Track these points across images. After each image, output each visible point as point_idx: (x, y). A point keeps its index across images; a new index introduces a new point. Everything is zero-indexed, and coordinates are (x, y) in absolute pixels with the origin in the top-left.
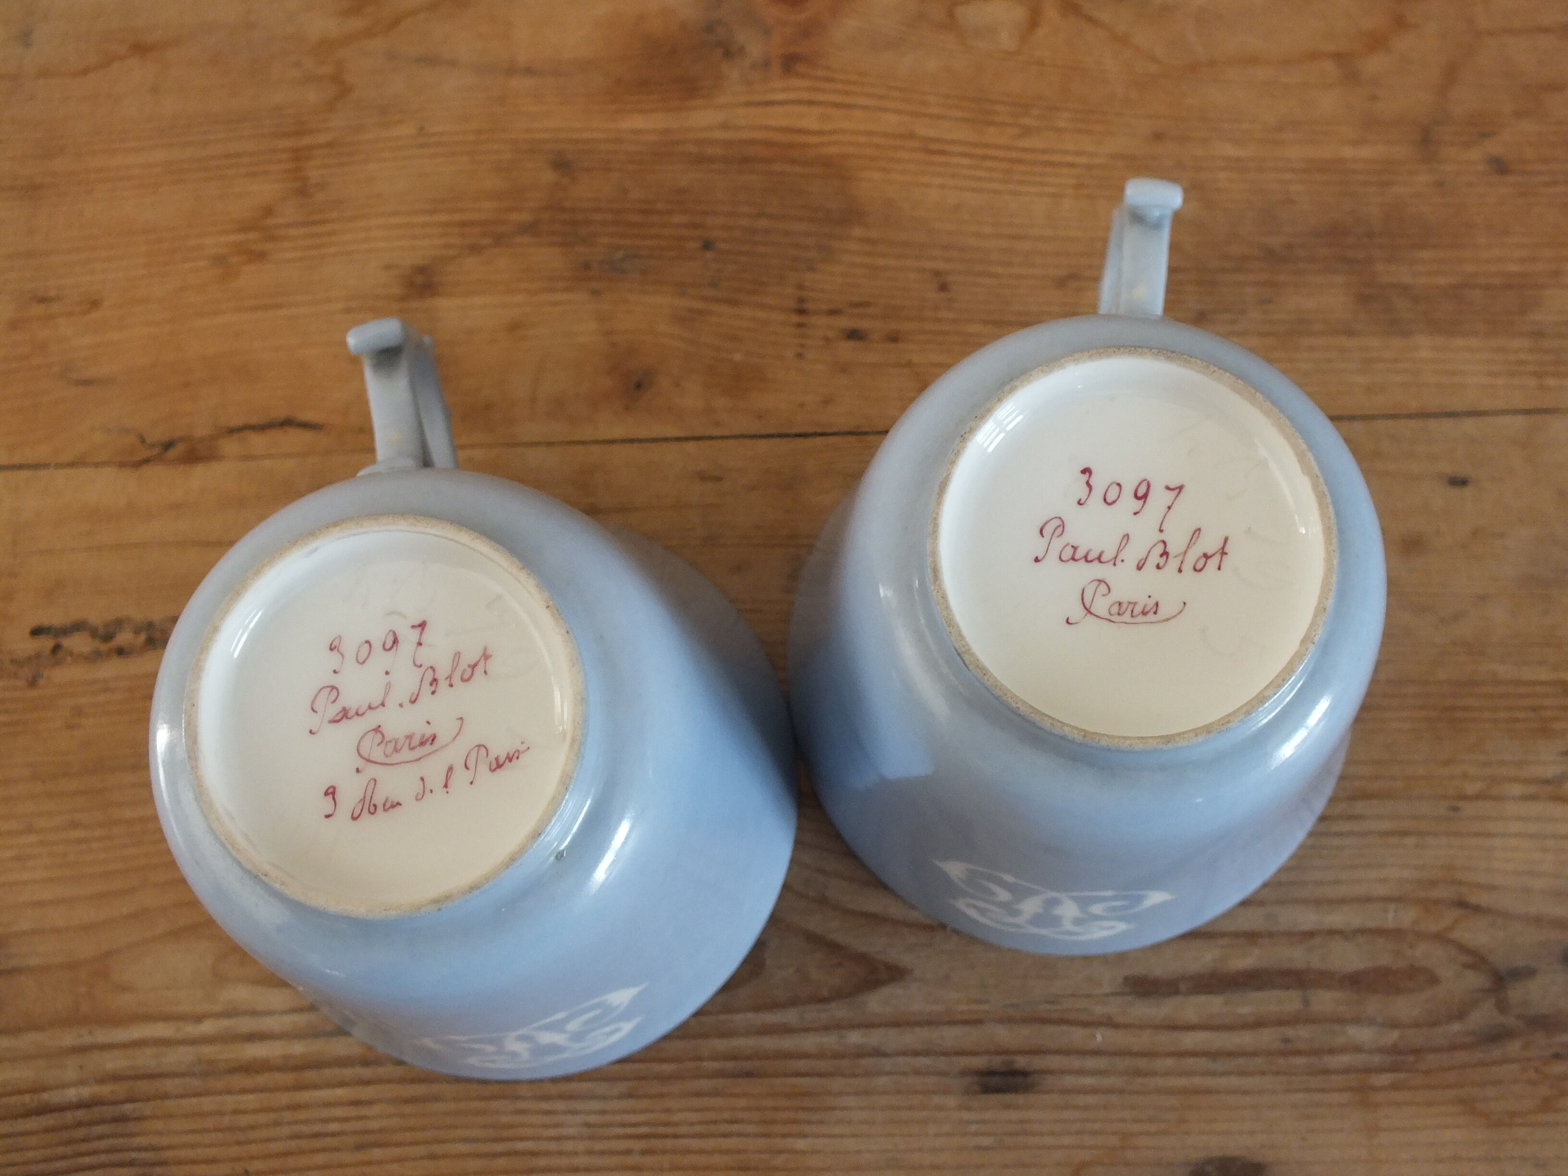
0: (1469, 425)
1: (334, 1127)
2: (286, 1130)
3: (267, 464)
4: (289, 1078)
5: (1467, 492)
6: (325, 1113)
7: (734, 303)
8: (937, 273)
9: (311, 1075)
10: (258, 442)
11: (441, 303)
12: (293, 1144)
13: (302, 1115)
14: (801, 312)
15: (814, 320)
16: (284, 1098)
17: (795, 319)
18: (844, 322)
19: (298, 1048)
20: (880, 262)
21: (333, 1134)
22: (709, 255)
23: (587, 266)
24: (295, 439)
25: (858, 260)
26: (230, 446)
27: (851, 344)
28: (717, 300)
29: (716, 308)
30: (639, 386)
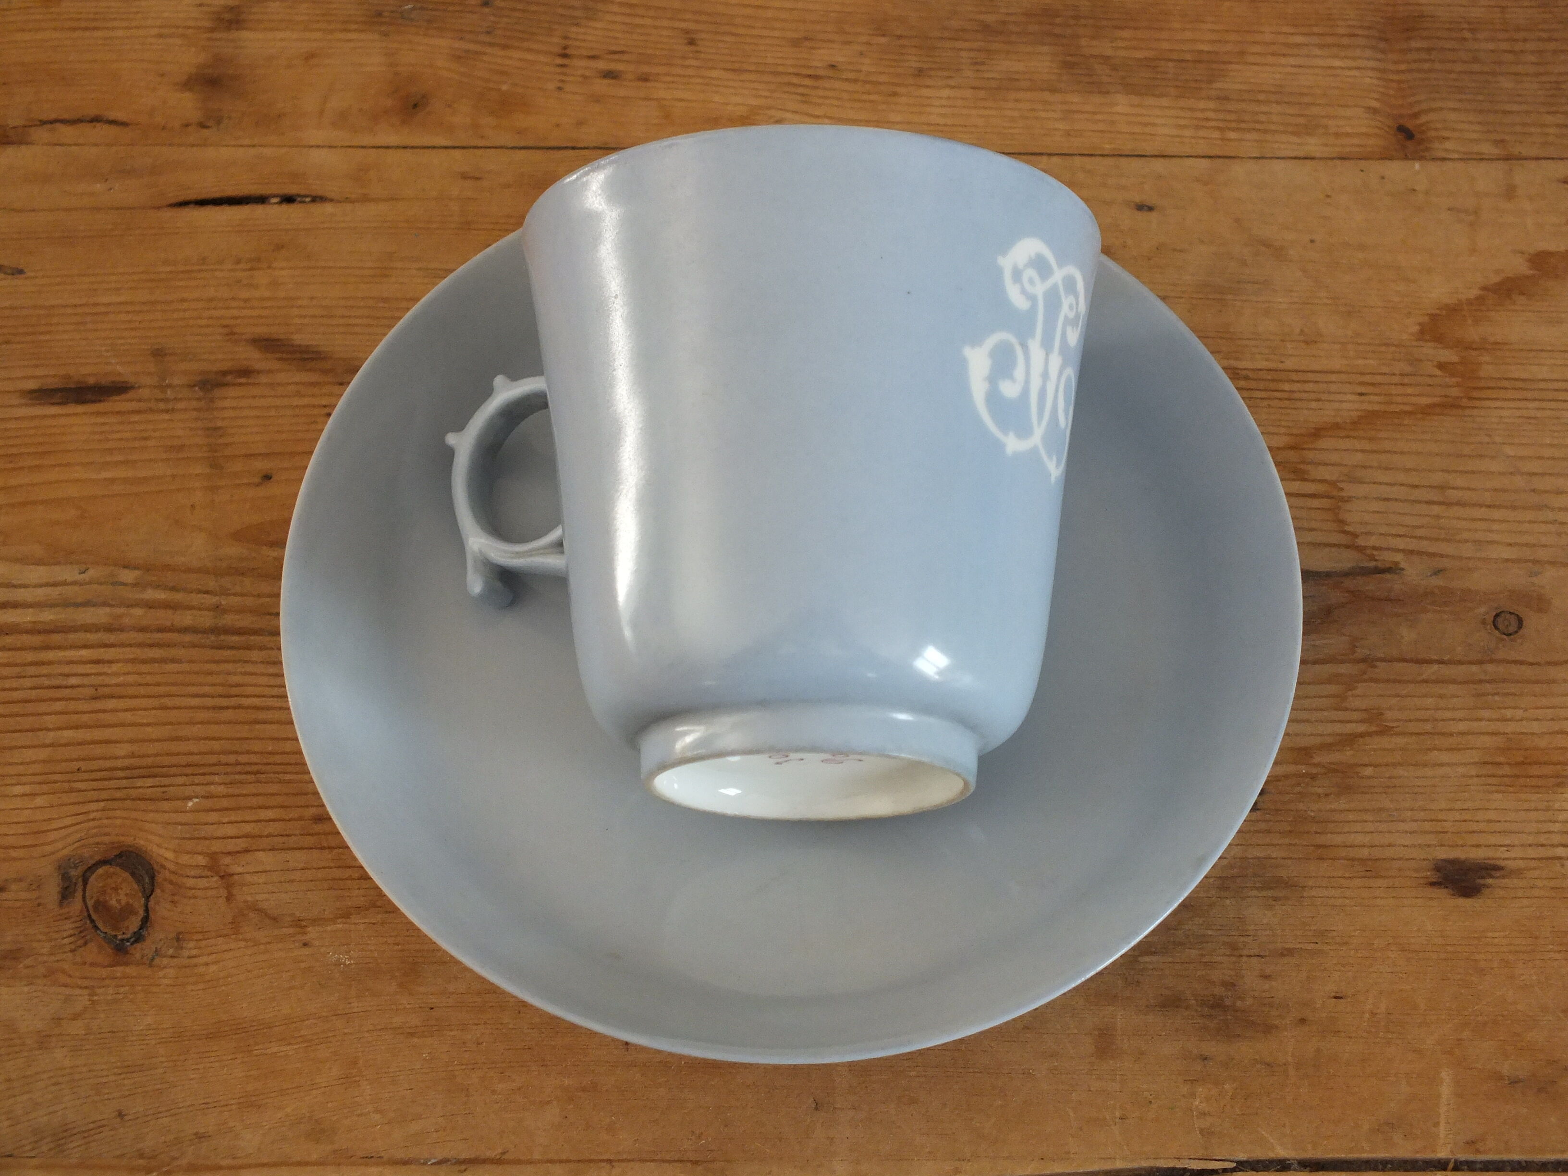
0: (1159, 165)
1: (73, 681)
2: (28, 683)
3: (74, 148)
4: (37, 640)
5: (1153, 215)
6: (66, 669)
7: (505, 47)
8: (687, 32)
9: (56, 638)
10: (67, 132)
11: (245, 34)
12: (34, 694)
13: (44, 670)
14: (565, 56)
15: (576, 62)
16: (30, 656)
17: (559, 61)
18: (602, 65)
19: (48, 616)
20: (638, 21)
21: (72, 687)
22: (486, 10)
23: (380, 14)
24: (102, 132)
25: (619, 18)
26: (42, 134)
27: (606, 81)
28: (491, 45)
29: (489, 50)
30: (415, 106)
